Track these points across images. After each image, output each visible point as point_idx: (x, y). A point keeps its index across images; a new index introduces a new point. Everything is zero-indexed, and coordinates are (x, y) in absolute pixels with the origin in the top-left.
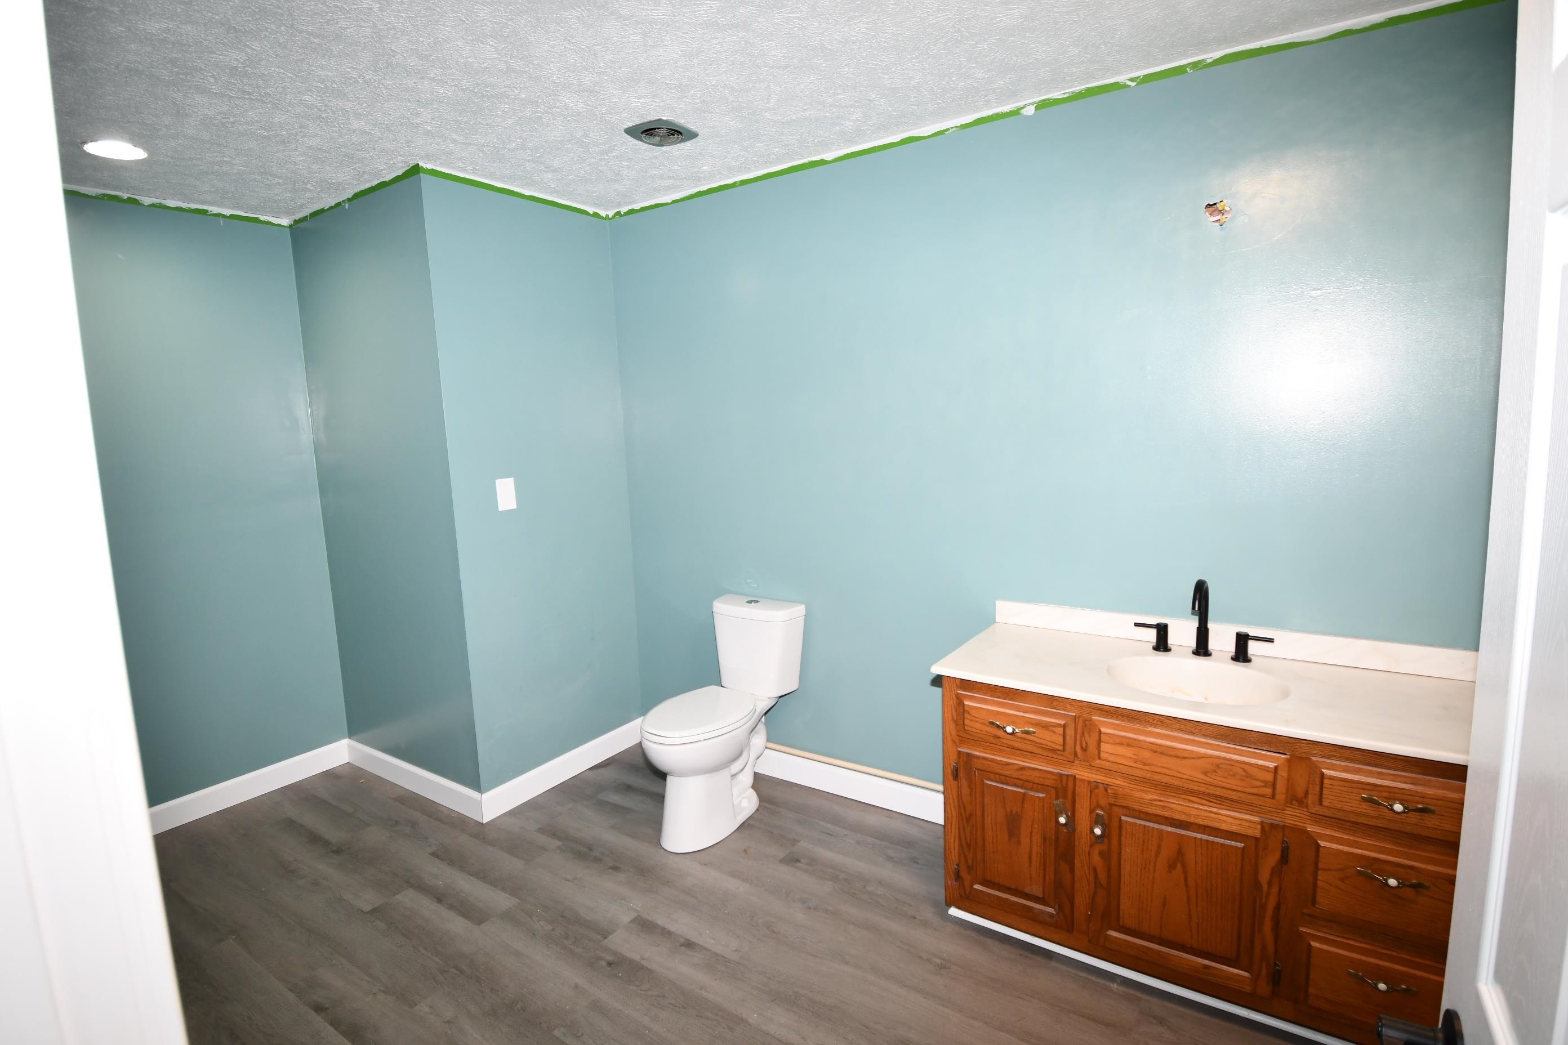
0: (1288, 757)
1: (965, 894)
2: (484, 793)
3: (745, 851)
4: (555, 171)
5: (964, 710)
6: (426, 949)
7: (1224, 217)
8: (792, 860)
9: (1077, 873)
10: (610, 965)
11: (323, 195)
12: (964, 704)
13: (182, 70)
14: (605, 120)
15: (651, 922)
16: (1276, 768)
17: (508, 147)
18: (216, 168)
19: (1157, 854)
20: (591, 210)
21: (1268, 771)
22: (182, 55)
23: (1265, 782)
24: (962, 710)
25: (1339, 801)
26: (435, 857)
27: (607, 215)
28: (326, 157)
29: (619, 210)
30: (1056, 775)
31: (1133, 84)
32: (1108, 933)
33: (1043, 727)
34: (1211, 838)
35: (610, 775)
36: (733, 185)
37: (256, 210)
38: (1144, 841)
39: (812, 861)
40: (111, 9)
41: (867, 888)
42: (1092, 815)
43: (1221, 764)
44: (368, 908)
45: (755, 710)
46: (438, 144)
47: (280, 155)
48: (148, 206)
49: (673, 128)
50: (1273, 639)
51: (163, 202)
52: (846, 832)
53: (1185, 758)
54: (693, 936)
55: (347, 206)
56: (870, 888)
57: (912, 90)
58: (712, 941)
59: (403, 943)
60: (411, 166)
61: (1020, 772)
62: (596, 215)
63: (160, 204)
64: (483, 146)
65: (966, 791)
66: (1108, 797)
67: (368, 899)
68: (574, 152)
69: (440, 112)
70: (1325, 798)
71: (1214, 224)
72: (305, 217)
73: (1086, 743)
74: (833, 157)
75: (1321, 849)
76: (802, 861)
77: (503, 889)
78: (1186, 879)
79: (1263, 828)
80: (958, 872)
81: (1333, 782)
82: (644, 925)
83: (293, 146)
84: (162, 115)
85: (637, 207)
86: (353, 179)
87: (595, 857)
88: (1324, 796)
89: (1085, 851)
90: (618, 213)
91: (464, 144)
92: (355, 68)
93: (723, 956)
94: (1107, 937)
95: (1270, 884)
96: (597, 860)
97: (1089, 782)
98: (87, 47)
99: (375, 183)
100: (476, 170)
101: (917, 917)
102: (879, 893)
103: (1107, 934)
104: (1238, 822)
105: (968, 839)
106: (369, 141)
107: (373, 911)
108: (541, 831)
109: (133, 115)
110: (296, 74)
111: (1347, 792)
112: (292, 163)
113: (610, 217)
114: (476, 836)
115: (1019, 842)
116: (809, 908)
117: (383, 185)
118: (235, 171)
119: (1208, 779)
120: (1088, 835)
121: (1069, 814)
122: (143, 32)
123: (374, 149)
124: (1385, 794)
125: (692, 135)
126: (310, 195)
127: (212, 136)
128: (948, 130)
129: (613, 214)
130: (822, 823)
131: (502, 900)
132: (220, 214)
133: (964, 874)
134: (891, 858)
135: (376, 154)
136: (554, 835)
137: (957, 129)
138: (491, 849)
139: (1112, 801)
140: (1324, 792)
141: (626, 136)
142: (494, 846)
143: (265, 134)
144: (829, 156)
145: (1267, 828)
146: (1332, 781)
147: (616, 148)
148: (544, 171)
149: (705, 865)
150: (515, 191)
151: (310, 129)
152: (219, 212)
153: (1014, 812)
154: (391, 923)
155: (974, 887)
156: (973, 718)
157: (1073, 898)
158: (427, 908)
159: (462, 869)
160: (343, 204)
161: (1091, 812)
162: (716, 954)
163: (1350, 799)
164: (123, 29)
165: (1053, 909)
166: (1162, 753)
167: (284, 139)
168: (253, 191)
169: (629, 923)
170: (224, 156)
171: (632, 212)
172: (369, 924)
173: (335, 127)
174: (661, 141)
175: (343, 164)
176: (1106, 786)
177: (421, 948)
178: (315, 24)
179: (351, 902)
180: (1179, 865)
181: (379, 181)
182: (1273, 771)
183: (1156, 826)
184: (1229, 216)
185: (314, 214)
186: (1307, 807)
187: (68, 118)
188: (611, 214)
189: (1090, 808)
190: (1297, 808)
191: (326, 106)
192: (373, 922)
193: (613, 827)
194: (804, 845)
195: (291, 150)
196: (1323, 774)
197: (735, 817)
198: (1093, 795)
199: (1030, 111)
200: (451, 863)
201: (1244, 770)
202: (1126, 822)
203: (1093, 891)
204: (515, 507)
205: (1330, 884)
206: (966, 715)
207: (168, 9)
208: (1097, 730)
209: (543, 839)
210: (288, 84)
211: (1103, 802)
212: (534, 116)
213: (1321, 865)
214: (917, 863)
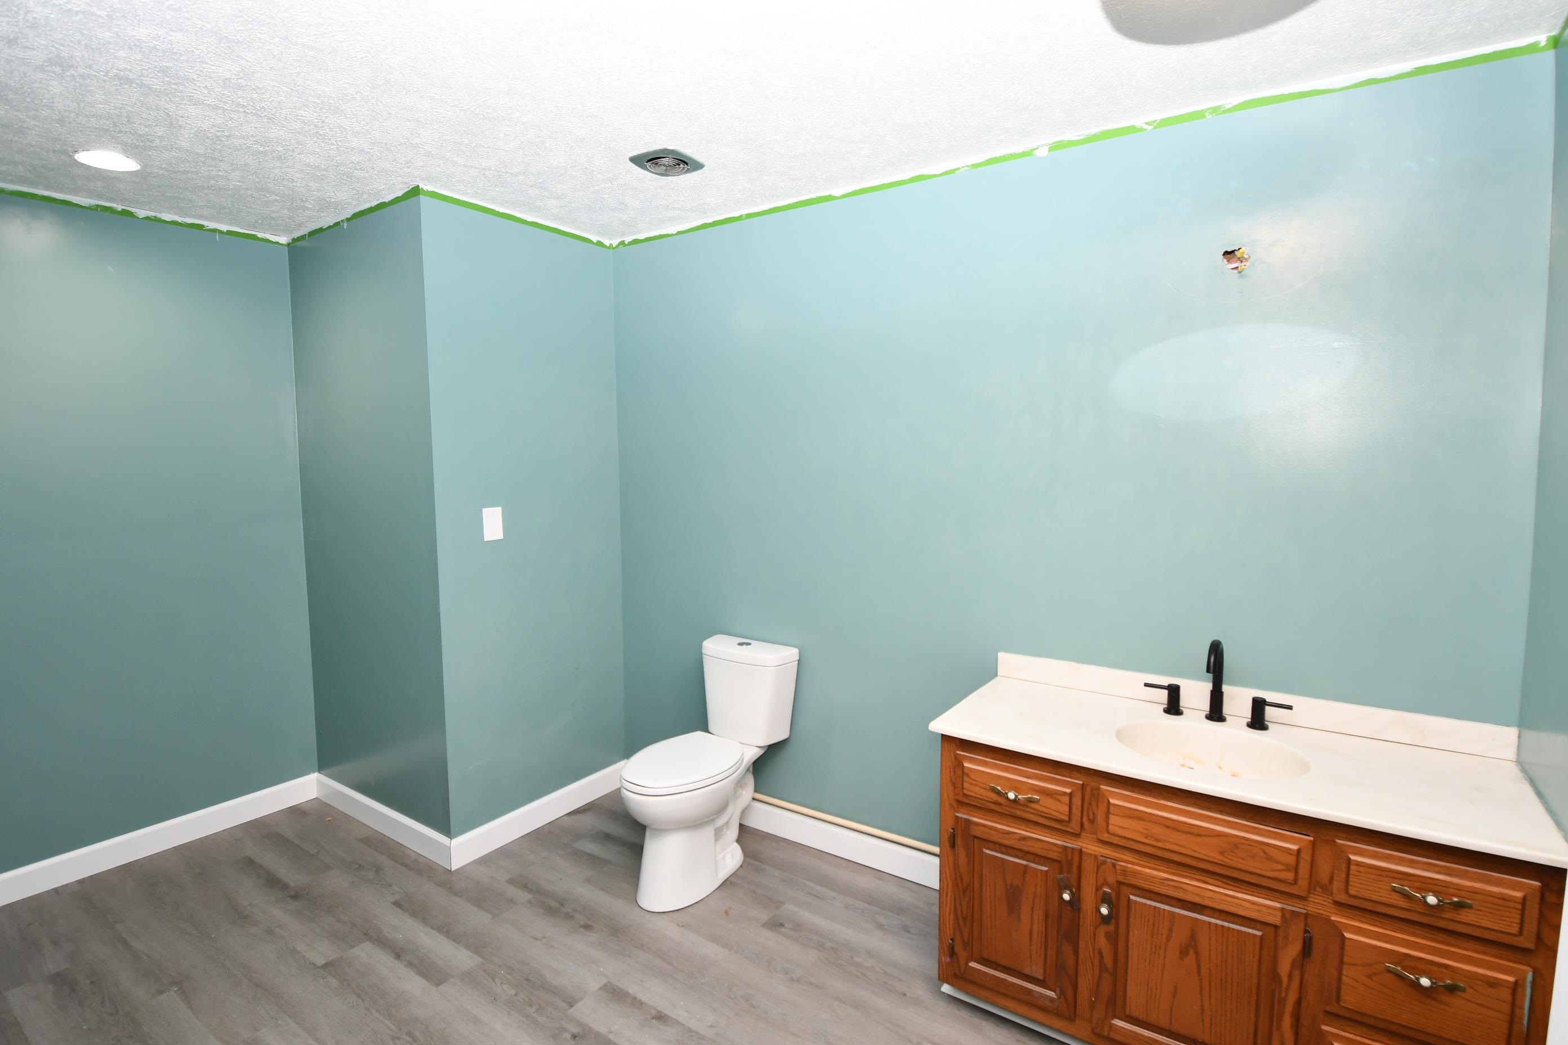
0: (1312, 839)
1: (960, 971)
2: (454, 838)
3: (727, 913)
4: (558, 198)
5: (963, 772)
6: (377, 1011)
7: (1243, 264)
8: (776, 925)
9: (1082, 955)
10: (575, 1038)
11: (322, 215)
12: (963, 766)
13: (174, 80)
14: (609, 147)
15: (621, 990)
16: (1299, 851)
17: (510, 171)
18: (212, 182)
19: (1168, 939)
20: (594, 239)
21: (1290, 854)
22: (174, 64)
23: (1286, 865)
24: (961, 772)
25: (1366, 889)
26: (397, 907)
27: (611, 245)
28: (323, 175)
29: (622, 240)
30: (1060, 848)
31: (1150, 128)
32: (1113, 1022)
33: (1048, 795)
34: (1226, 924)
35: (588, 821)
36: (739, 218)
37: (254, 227)
38: (1154, 924)
39: (798, 926)
40: (99, 13)
41: (855, 959)
42: (1098, 892)
43: (1239, 843)
44: (321, 962)
45: (743, 760)
46: (439, 166)
47: (276, 171)
48: (142, 218)
49: (681, 159)
50: (1292, 706)
51: (159, 215)
52: (834, 894)
53: (1200, 835)
54: (664, 1007)
55: (345, 225)
56: (858, 959)
57: (924, 127)
58: (686, 1015)
59: (355, 1004)
60: (411, 187)
61: (1022, 842)
62: (600, 244)
63: (155, 217)
64: (484, 169)
65: (963, 859)
66: (1116, 875)
67: (321, 952)
68: (578, 180)
69: (440, 133)
70: (1351, 886)
71: (1232, 271)
72: (303, 236)
73: (1094, 814)
74: (842, 193)
75: (1347, 941)
76: (786, 925)
77: (467, 947)
78: (1199, 967)
79: (1283, 915)
80: (953, 948)
81: (1361, 869)
82: (614, 994)
83: (290, 163)
84: (155, 126)
85: (642, 237)
86: (352, 198)
87: (567, 914)
88: (1350, 883)
89: (1090, 931)
90: (622, 243)
91: (465, 166)
92: (352, 84)
93: (696, 1032)
94: (1111, 1026)
95: (1290, 976)
96: (568, 917)
97: (1096, 857)
98: (75, 52)
99: (374, 203)
100: (478, 194)
101: (908, 994)
102: (867, 965)
103: (1112, 1024)
104: (1256, 907)
105: (965, 912)
106: (369, 160)
107: (326, 966)
108: (511, 881)
109: (125, 125)
110: (292, 88)
111: (1377, 880)
112: (290, 180)
113: (614, 246)
114: (441, 885)
115: (1019, 918)
116: (792, 980)
117: (382, 206)
118: (231, 187)
119: (1225, 859)
120: (1094, 914)
121: (1074, 890)
122: (132, 39)
123: (373, 169)
124: (1417, 884)
125: (698, 166)
126: (307, 213)
127: (207, 150)
128: (959, 169)
129: (617, 243)
130: (808, 883)
131: (462, 958)
132: (217, 229)
133: (958, 949)
134: (881, 925)
135: (376, 175)
136: (525, 887)
137: (968, 168)
138: (457, 899)
139: (1121, 878)
140: (1351, 879)
141: (631, 164)
142: (461, 897)
143: (262, 149)
144: (837, 192)
145: (1287, 916)
146: (1359, 867)
147: (621, 176)
148: (547, 197)
149: (683, 926)
150: (518, 216)
151: (308, 146)
152: (216, 227)
153: (1014, 885)
154: (345, 980)
155: (970, 964)
156: (971, 781)
157: (1077, 983)
158: (383, 963)
159: (425, 921)
160: (341, 224)
161: (1098, 889)
162: (690, 1030)
163: (1379, 888)
164: (111, 35)
165: (1053, 993)
166: (1175, 829)
167: (281, 156)
168: (251, 208)
169: (598, 990)
170: (220, 170)
171: (636, 242)
172: (321, 981)
173: (333, 144)
174: (666, 170)
175: (342, 183)
176: (1113, 861)
177: (374, 1011)
178: (310, 36)
179: (304, 954)
180: (1191, 952)
181: (379, 202)
182: (1295, 853)
183: (1167, 908)
184: (1248, 264)
185: (312, 233)
186: (1331, 894)
187: (58, 125)
188: (615, 243)
189: (1096, 885)
190: (1322, 895)
191: (323, 122)
192: (326, 978)
193: (588, 880)
194: (789, 908)
195: (288, 167)
196: (1349, 859)
197: (717, 874)
198: (1100, 870)
199: (1043, 152)
200: (414, 914)
201: (1264, 852)
202: (1136, 902)
203: (1098, 975)
204: (501, 537)
205: (1356, 981)
206: (966, 778)
207: (157, 15)
208: (1106, 801)
209: (513, 892)
210: (283, 98)
211: (1111, 880)
212: (536, 140)
213: (1346, 959)
214: (909, 932)
